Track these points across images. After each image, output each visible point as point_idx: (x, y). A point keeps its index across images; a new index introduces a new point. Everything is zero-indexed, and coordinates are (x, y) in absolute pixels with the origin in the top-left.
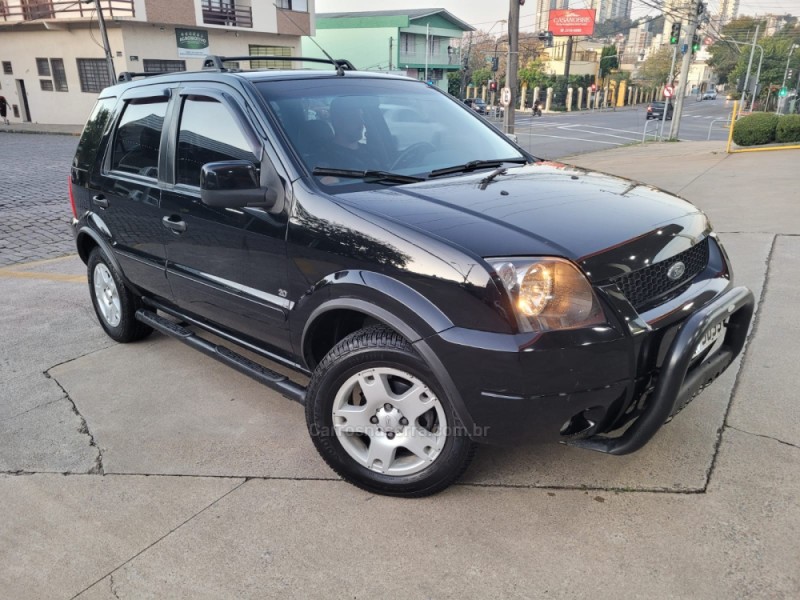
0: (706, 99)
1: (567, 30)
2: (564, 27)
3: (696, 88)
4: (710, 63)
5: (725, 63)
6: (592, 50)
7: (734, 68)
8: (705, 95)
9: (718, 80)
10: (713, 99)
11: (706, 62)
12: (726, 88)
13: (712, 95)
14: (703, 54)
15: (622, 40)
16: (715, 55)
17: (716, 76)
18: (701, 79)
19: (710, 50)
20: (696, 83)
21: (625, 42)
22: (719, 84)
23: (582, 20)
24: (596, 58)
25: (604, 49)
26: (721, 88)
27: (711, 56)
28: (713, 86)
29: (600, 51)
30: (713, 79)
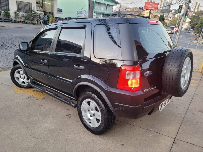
0: (187, 32)
1: (150, 8)
2: (149, 7)
3: (185, 29)
4: (190, 22)
5: (194, 23)
6: (157, 15)
7: (197, 25)
8: (187, 31)
9: (191, 28)
10: (189, 32)
11: (189, 22)
12: (193, 30)
13: (189, 31)
14: (188, 20)
15: (167, 15)
16: (191, 21)
17: (191, 26)
18: (187, 27)
19: (190, 19)
20: (185, 28)
21: (168, 15)
22: (191, 29)
23: (154, 6)
24: (158, 18)
25: (161, 15)
26: (192, 30)
27: (190, 21)
28: (190, 29)
29: (159, 16)
30: (190, 27)
